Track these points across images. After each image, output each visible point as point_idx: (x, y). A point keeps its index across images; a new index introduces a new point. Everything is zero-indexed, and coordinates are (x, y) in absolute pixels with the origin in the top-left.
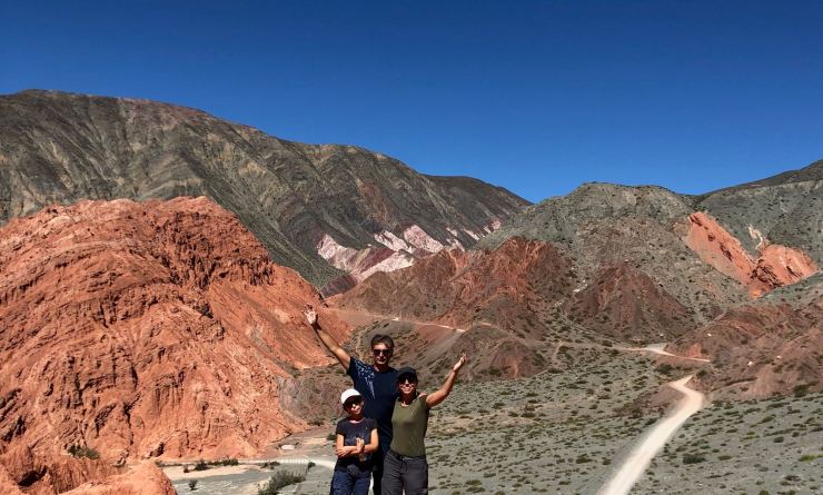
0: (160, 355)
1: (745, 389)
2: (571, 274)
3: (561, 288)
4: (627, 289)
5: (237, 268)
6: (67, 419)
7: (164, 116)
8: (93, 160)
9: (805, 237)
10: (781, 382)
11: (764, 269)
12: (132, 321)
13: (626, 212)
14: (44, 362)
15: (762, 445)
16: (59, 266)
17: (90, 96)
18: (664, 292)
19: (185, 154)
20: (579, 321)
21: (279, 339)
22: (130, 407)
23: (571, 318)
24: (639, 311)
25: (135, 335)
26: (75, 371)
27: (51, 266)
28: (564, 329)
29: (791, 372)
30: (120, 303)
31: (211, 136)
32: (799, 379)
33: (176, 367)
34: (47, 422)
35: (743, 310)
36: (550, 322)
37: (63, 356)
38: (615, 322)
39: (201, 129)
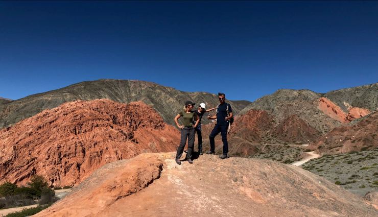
0: (95, 145)
1: (338, 150)
2: (273, 121)
3: (270, 126)
4: (294, 125)
5: (149, 123)
6: (53, 169)
7: (142, 85)
8: (119, 99)
9: (367, 104)
10: (355, 147)
11: (351, 117)
12: (87, 133)
13: (294, 98)
14: (48, 148)
15: (341, 165)
16: (64, 115)
17: (119, 80)
18: (310, 126)
19: (149, 96)
20: (275, 137)
21: (161, 147)
22: (81, 165)
23: (272, 136)
24: (299, 132)
25: (87, 138)
26: (60, 151)
27: (61, 115)
28: (268, 140)
29: (360, 143)
30: (83, 126)
31: (158, 91)
32: (364, 145)
33: (100, 149)
34: (44, 170)
35: (341, 127)
36: (263, 137)
37: (56, 145)
38: (289, 137)
39: (154, 88)
